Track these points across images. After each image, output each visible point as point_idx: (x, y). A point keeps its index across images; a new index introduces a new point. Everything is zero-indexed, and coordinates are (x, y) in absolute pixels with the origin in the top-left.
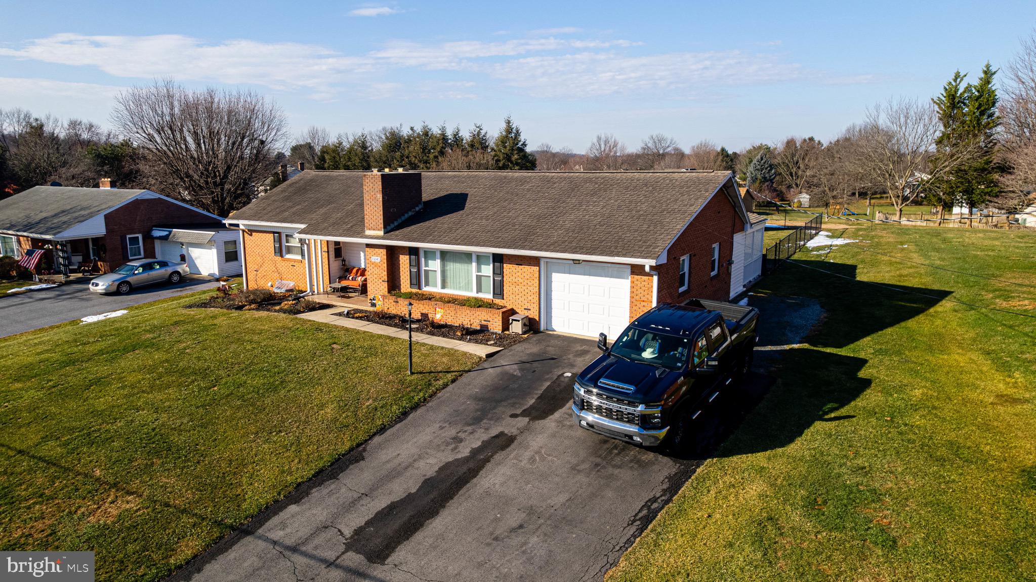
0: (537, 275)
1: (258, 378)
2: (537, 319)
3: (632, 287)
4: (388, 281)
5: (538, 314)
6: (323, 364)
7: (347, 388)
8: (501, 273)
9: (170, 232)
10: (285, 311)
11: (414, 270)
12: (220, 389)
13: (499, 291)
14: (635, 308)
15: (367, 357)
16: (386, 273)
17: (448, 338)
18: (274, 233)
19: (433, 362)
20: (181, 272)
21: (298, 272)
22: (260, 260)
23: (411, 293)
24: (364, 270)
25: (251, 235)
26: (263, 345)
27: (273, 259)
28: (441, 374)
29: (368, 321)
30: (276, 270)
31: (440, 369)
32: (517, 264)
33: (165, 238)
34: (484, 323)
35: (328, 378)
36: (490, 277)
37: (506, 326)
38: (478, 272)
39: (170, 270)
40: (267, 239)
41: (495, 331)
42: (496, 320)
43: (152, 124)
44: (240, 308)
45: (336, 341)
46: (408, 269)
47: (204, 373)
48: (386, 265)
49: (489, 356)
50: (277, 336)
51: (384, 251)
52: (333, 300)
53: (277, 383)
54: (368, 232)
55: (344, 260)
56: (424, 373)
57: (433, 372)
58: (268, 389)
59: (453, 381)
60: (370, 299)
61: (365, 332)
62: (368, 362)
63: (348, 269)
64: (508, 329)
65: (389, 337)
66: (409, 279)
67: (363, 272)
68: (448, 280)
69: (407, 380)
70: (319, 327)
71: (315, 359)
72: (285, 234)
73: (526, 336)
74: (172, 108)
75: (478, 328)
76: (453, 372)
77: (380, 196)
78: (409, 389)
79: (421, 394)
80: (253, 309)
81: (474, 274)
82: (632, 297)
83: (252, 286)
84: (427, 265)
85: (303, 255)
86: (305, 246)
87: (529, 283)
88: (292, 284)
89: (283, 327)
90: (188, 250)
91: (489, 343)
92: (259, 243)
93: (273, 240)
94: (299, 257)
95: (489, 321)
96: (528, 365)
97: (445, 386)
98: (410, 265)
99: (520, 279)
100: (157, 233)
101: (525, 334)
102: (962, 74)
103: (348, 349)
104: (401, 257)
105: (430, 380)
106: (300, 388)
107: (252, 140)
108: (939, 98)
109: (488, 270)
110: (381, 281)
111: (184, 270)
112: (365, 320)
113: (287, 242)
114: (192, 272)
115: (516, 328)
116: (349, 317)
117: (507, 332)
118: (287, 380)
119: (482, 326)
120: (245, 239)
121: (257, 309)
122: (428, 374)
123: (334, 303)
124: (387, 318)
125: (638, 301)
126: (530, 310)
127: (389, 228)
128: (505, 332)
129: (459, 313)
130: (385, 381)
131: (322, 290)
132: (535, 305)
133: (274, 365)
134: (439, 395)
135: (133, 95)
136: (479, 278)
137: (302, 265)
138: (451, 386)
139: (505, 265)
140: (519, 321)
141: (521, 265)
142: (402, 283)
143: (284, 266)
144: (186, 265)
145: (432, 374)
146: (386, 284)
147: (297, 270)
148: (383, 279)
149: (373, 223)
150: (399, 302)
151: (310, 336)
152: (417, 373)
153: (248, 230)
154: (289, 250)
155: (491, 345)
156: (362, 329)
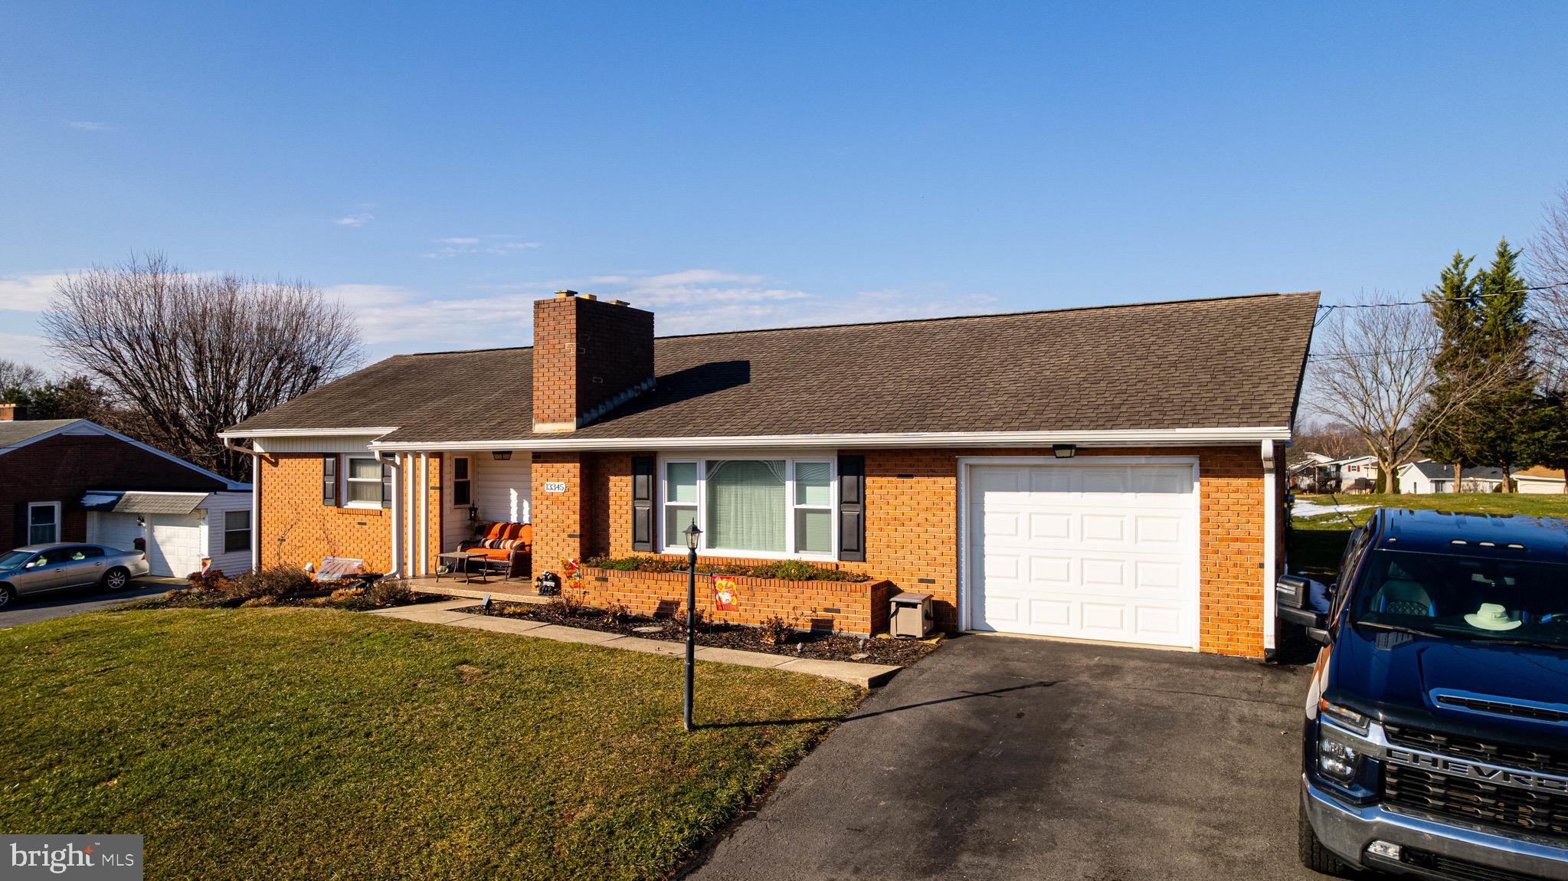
0: (953, 498)
1: (249, 749)
2: (953, 603)
3: (1205, 508)
4: (581, 536)
5: (954, 592)
6: (437, 709)
7: (513, 770)
8: (860, 499)
9: (120, 497)
10: (338, 606)
11: (644, 508)
12: (125, 785)
13: (854, 543)
14: (1213, 558)
15: (556, 690)
16: (577, 517)
17: (746, 649)
18: (325, 455)
19: (738, 700)
20: (131, 568)
21: (372, 536)
22: (291, 517)
23: (634, 560)
24: (518, 526)
25: (276, 464)
26: (276, 669)
27: (320, 511)
28: (770, 729)
29: (539, 620)
30: (323, 536)
31: (763, 716)
32: (900, 476)
33: (105, 509)
34: (822, 614)
35: (454, 743)
36: (828, 512)
37: (881, 620)
38: (798, 503)
39: (105, 564)
40: (310, 471)
41: (853, 633)
42: (858, 607)
43: (119, 331)
44: (235, 603)
45: (468, 657)
46: (629, 508)
47: (93, 741)
48: (577, 499)
49: (877, 683)
50: (315, 651)
51: (574, 469)
52: (450, 586)
53: (304, 760)
54: (539, 428)
55: (473, 509)
56: (725, 726)
57: (745, 724)
58: (276, 778)
59: (810, 746)
60: (538, 579)
61: (536, 640)
62: (563, 702)
63: (484, 526)
64: (886, 628)
65: (603, 649)
66: (630, 531)
67: (515, 530)
68: (722, 527)
69: (681, 744)
70: (422, 632)
71: (414, 697)
72: (348, 458)
73: (934, 641)
74: (159, 306)
75: (808, 629)
76: (805, 721)
77: (570, 347)
78: (694, 771)
79: (734, 785)
80: (265, 605)
81: (790, 508)
82: (1204, 533)
83: (270, 562)
84: (672, 496)
85: (385, 499)
86: (394, 471)
87: (930, 517)
88: (356, 565)
89: (333, 633)
90: (152, 531)
91: (853, 657)
92: (292, 481)
93: (322, 473)
94: (377, 506)
95: (838, 611)
96: (993, 701)
97: (793, 760)
98: (635, 498)
99: (906, 510)
100: (93, 500)
101: (930, 639)
102: (1466, 258)
103: (502, 674)
104: (614, 480)
105: (746, 746)
106: (372, 774)
107: (297, 369)
108: (1433, 292)
109: (826, 496)
110: (566, 535)
111: (137, 566)
112: (530, 619)
113: (353, 475)
114: (155, 573)
115: (909, 623)
116: (492, 615)
117: (884, 636)
118: (334, 753)
119: (816, 623)
120: (264, 473)
121: (272, 605)
122: (735, 730)
123: (453, 592)
124: (582, 616)
125: (1222, 540)
126: (933, 582)
127: (587, 417)
128: (879, 636)
129: (759, 595)
130: (622, 750)
131: (423, 571)
132: (946, 570)
133: (299, 714)
134: (784, 785)
135: (91, 285)
136: (801, 516)
137: (381, 520)
138: (806, 759)
139: (869, 480)
140: (914, 606)
141: (911, 476)
142: (612, 540)
143: (343, 526)
144: (142, 556)
145: (748, 729)
146: (576, 543)
147: (370, 531)
148: (570, 531)
149: (553, 406)
150: (611, 579)
151: (399, 648)
152: (706, 727)
153: (272, 454)
154: (355, 493)
155: (862, 661)
156: (531, 634)
